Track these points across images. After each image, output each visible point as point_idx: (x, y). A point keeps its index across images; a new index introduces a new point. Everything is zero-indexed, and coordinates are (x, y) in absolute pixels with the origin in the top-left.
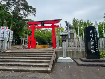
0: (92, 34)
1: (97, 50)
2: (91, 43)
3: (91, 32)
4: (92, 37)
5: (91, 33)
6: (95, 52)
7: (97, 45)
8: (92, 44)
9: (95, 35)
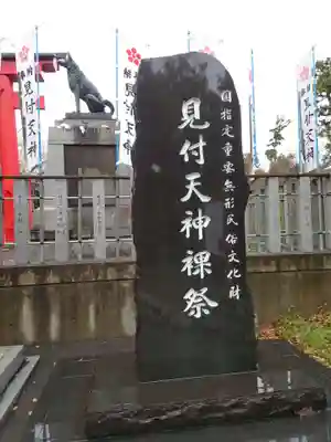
0: (194, 141)
1: (234, 293)
2: (187, 225)
3: (191, 112)
4: (196, 168)
5: (187, 120)
6: (213, 304)
7: (232, 239)
8: (194, 231)
9: (228, 149)
